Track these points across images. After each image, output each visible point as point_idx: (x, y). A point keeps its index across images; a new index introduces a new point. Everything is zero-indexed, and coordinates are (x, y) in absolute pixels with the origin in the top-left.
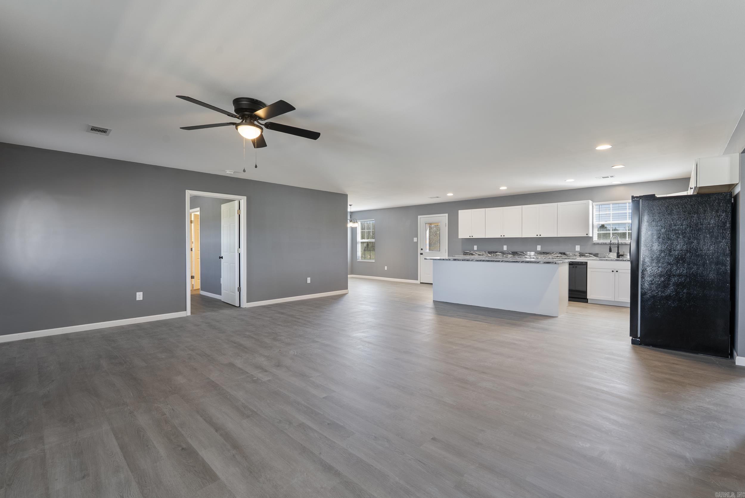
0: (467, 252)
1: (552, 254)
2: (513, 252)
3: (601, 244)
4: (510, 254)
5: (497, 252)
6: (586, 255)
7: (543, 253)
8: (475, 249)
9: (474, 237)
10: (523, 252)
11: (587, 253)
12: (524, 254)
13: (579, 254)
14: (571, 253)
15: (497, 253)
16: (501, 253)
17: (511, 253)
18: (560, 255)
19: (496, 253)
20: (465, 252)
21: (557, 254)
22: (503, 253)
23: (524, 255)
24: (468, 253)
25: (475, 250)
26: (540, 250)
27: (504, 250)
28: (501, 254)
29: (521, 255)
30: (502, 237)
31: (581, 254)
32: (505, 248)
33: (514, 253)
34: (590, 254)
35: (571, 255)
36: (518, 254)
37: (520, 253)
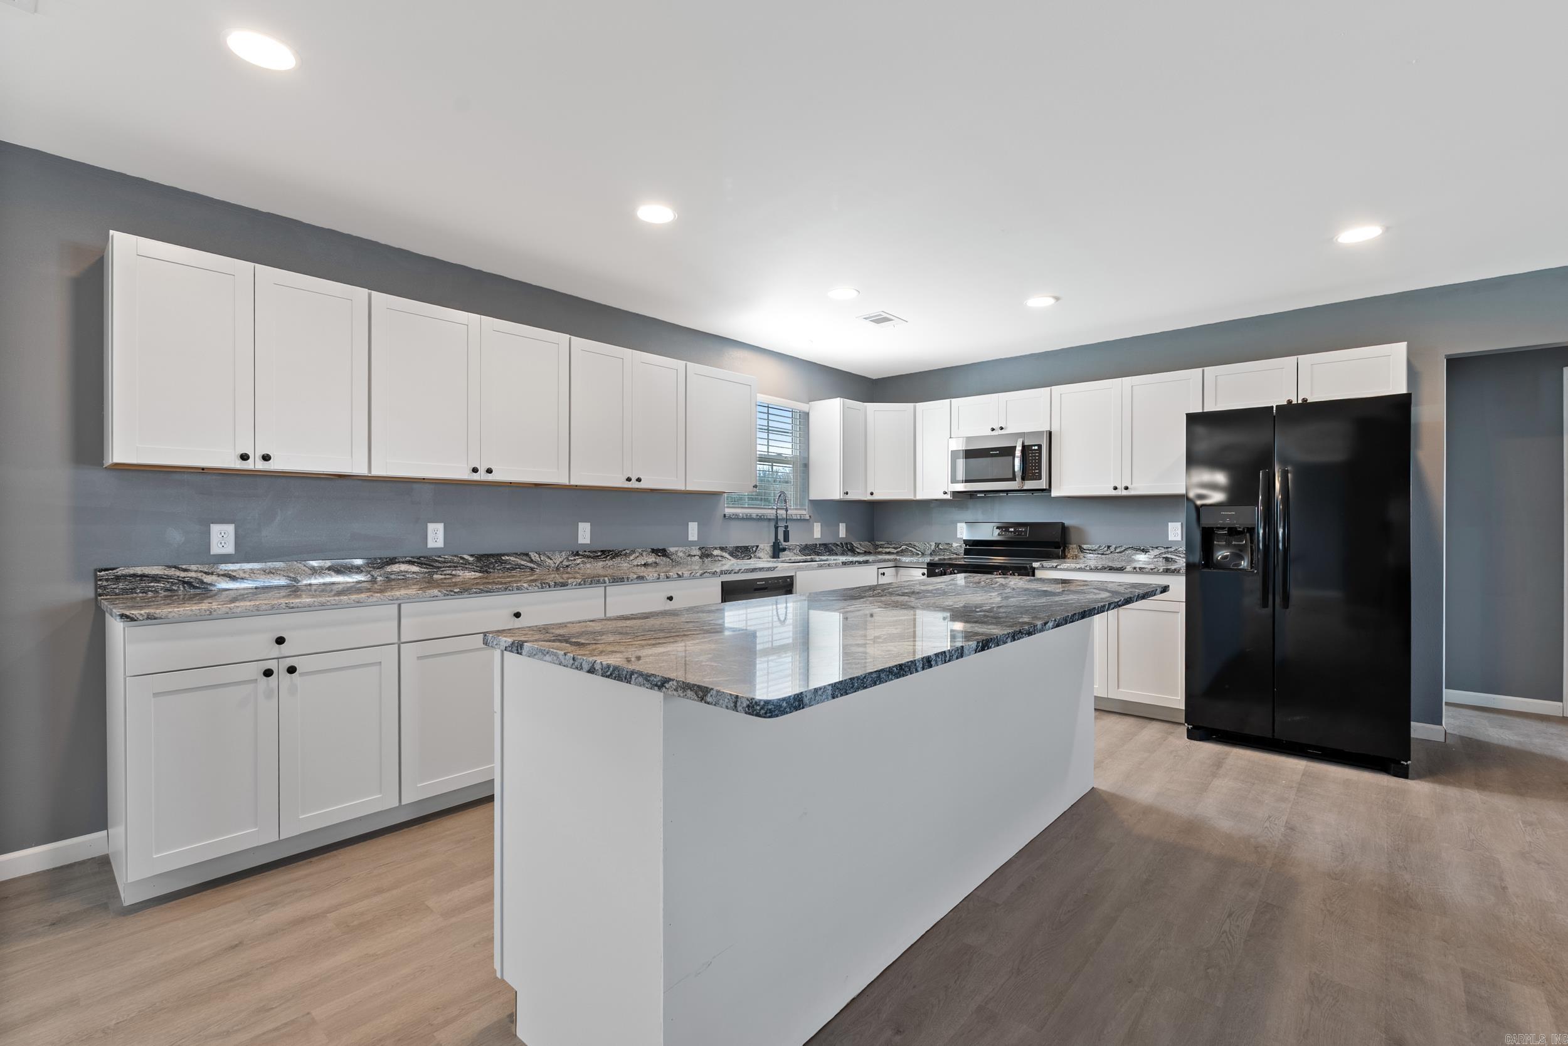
0: (139, 570)
1: (632, 558)
2: (479, 558)
3: (743, 519)
4: (465, 565)
5: (392, 561)
6: (716, 552)
7: (603, 552)
8: (216, 549)
9: (272, 466)
10: (527, 555)
11: (716, 549)
12: (532, 561)
13: (699, 553)
14: (681, 549)
15: (395, 568)
16: (420, 564)
17: (471, 559)
18: (651, 559)
19: (389, 569)
20: (121, 571)
21: (644, 554)
22: (429, 562)
23: (532, 569)
24: (156, 578)
25: (225, 559)
26: (588, 541)
27: (431, 544)
28: (415, 569)
29: (520, 566)
30: (475, 477)
31: (703, 551)
32: (436, 536)
33: (487, 562)
34: (722, 549)
35: (681, 554)
36: (505, 562)
37: (512, 558)
